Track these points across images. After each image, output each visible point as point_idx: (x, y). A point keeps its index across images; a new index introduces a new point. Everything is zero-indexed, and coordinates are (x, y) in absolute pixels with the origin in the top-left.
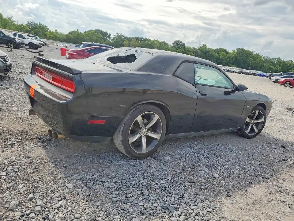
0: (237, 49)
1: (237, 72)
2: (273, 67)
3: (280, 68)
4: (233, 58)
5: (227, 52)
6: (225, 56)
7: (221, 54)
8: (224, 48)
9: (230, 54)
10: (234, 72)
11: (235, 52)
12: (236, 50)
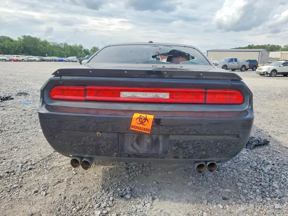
0: (23, 36)
1: (38, 60)
2: (63, 52)
3: (69, 52)
4: (21, 46)
5: (12, 41)
6: (10, 45)
7: (5, 42)
8: (7, 36)
9: (16, 42)
10: (35, 60)
11: (21, 40)
12: (22, 38)
